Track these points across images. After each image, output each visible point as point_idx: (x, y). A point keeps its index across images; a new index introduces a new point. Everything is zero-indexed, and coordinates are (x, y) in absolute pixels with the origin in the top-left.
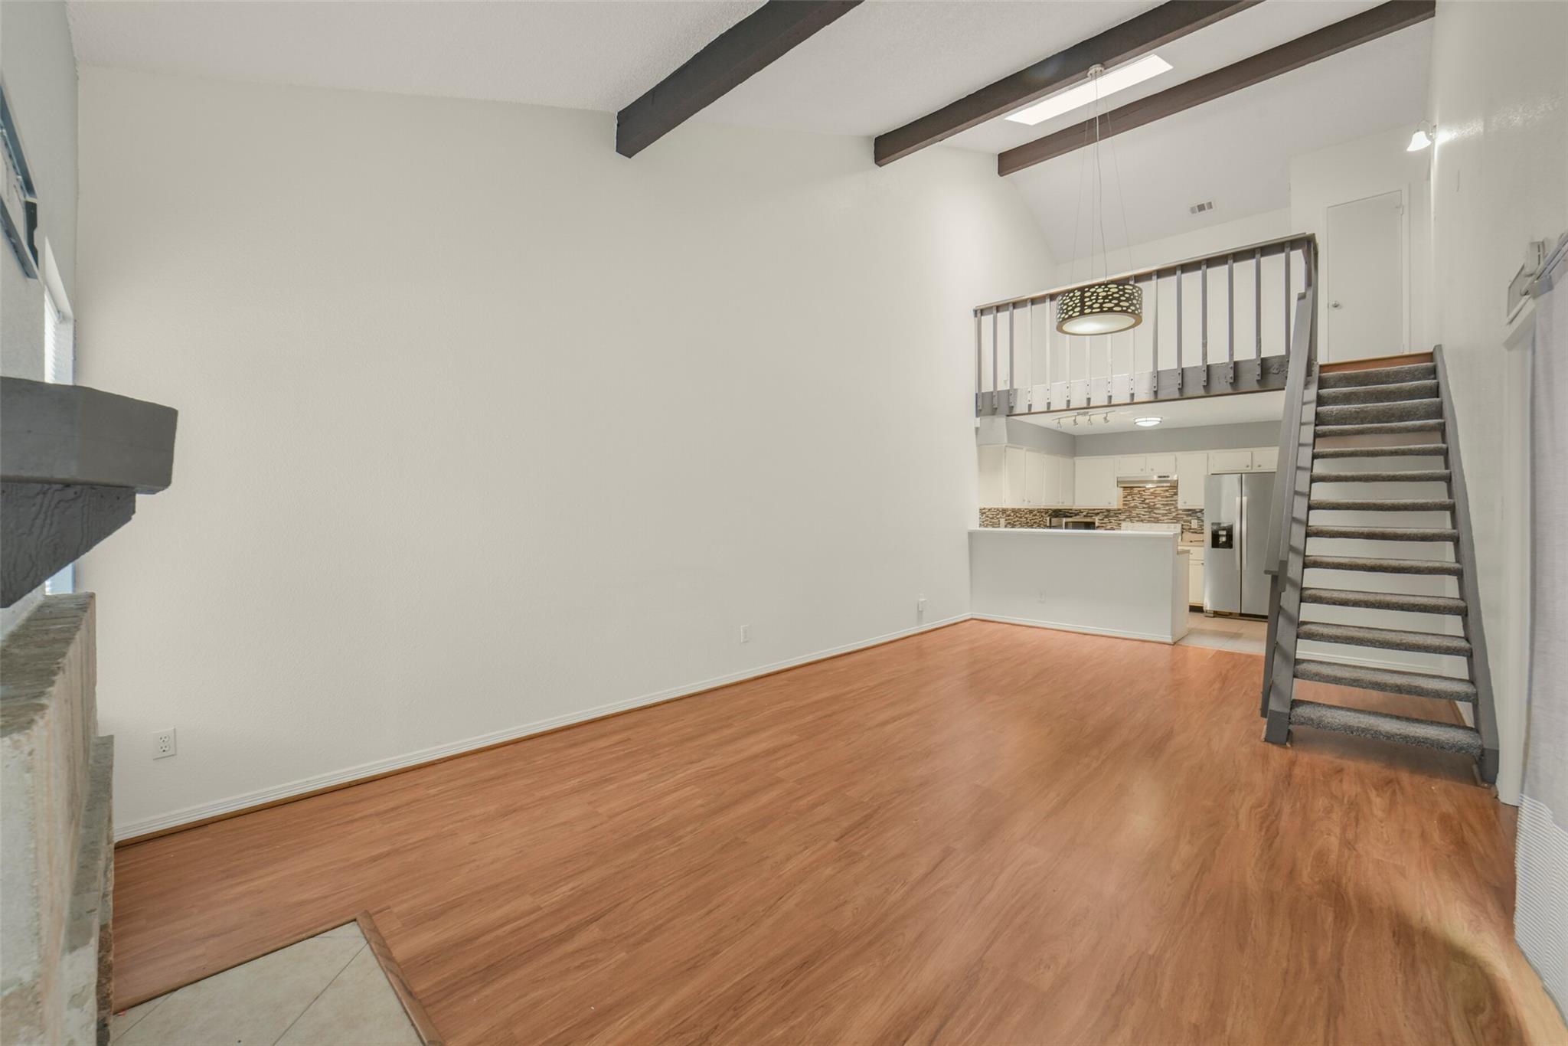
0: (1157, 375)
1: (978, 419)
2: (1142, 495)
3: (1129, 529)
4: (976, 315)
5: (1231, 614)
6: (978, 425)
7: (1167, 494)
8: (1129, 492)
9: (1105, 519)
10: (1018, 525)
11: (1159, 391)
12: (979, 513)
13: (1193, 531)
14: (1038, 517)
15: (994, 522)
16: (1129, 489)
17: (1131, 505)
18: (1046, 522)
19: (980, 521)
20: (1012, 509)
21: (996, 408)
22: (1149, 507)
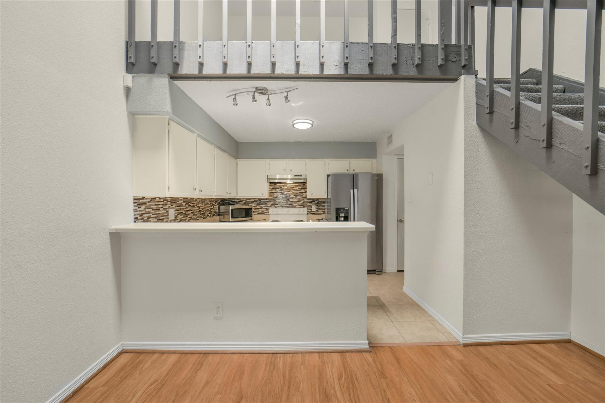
1: (130, 76)
2: (282, 188)
6: (130, 85)
8: (274, 186)
9: (258, 206)
10: (190, 214)
11: (349, 66)
12: (133, 205)
13: (313, 213)
14: (210, 206)
15: (159, 214)
16: (274, 184)
17: (275, 196)
18: (216, 210)
19: (134, 215)
20: (184, 198)
21: (155, 64)
22: (286, 197)
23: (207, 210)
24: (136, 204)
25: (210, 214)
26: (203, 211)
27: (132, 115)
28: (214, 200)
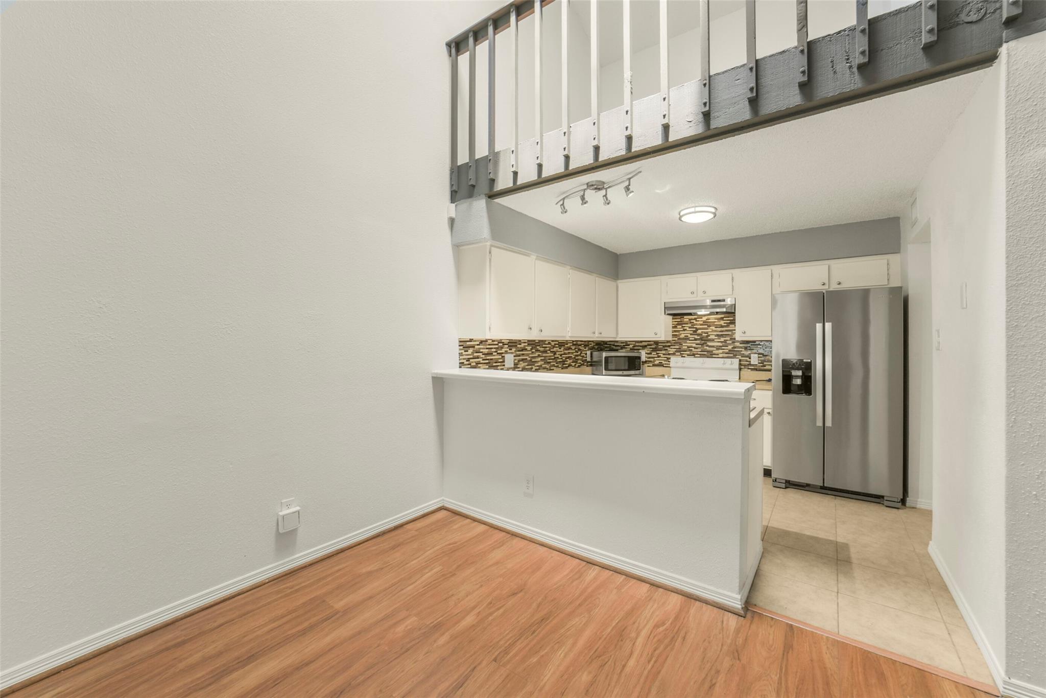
0: (709, 83)
1: (454, 206)
2: (693, 324)
5: (808, 485)
6: (453, 215)
7: (722, 323)
8: (679, 320)
9: (653, 353)
10: (539, 361)
11: (712, 115)
12: (458, 348)
13: (753, 367)
14: (574, 351)
15: (492, 359)
16: (679, 317)
17: (681, 336)
18: (586, 357)
19: (459, 360)
20: (528, 341)
21: (473, 186)
22: (701, 339)
23: (569, 358)
24: (462, 347)
25: (574, 363)
26: (562, 359)
27: (457, 247)
28: (583, 343)
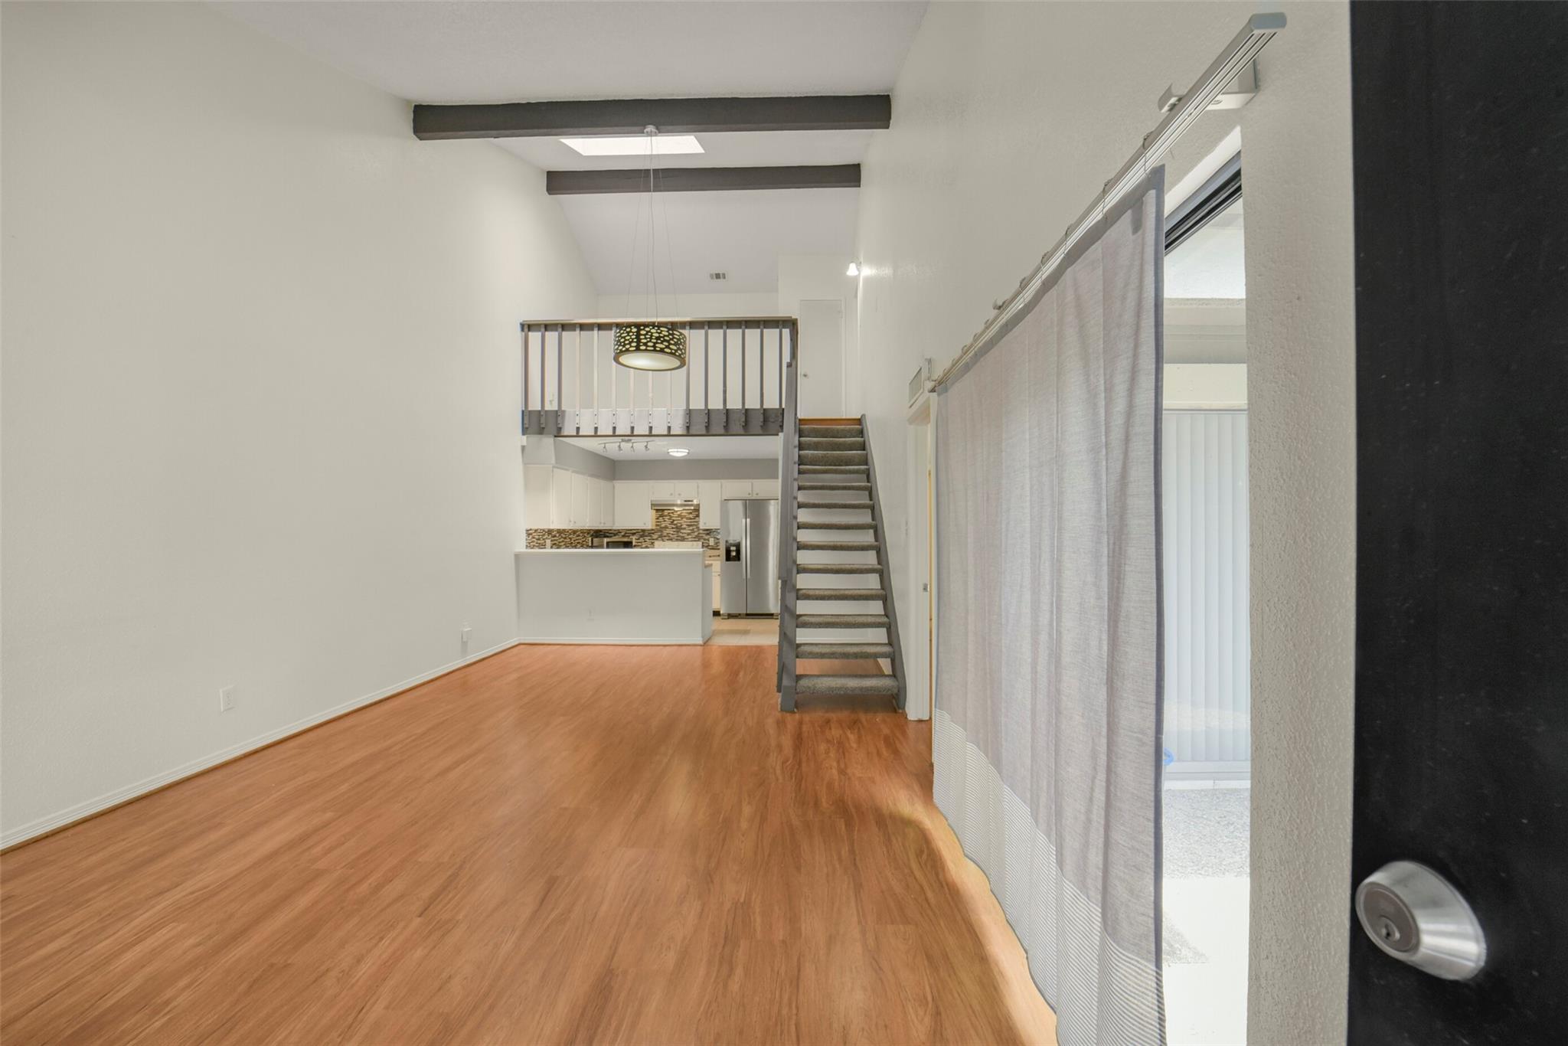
0: (689, 413)
1: (525, 437)
2: (671, 517)
3: (662, 547)
4: (523, 330)
5: (739, 614)
6: (525, 444)
7: (691, 516)
8: (661, 514)
9: (641, 538)
11: (691, 427)
13: (710, 546)
14: (582, 537)
15: (540, 543)
16: (660, 511)
17: (662, 526)
18: (589, 543)
19: (526, 543)
20: (559, 529)
21: (543, 427)
22: (677, 528)
23: (579, 542)
24: (527, 534)
26: (575, 544)
27: (527, 464)
28: (586, 531)
